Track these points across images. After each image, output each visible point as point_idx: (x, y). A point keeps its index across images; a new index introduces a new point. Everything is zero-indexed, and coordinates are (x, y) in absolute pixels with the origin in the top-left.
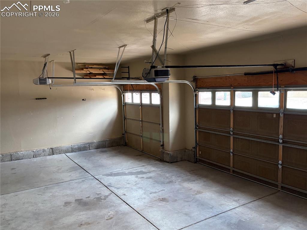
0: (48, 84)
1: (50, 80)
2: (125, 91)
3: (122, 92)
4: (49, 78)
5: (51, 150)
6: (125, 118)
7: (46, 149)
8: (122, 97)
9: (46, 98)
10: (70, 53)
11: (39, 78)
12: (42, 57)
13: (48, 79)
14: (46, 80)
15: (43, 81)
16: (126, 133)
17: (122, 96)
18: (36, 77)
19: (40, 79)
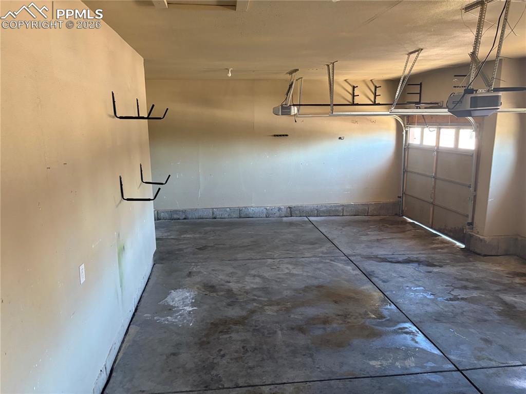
0: (293, 114)
1: (296, 108)
2: (410, 124)
3: (405, 126)
4: (294, 105)
5: (289, 209)
6: (405, 171)
7: (283, 207)
8: (403, 135)
9: (287, 135)
10: (328, 66)
11: (282, 106)
12: (287, 73)
13: (293, 107)
14: (290, 109)
15: (285, 110)
16: (404, 195)
17: (404, 133)
18: (278, 104)
19: (283, 108)
